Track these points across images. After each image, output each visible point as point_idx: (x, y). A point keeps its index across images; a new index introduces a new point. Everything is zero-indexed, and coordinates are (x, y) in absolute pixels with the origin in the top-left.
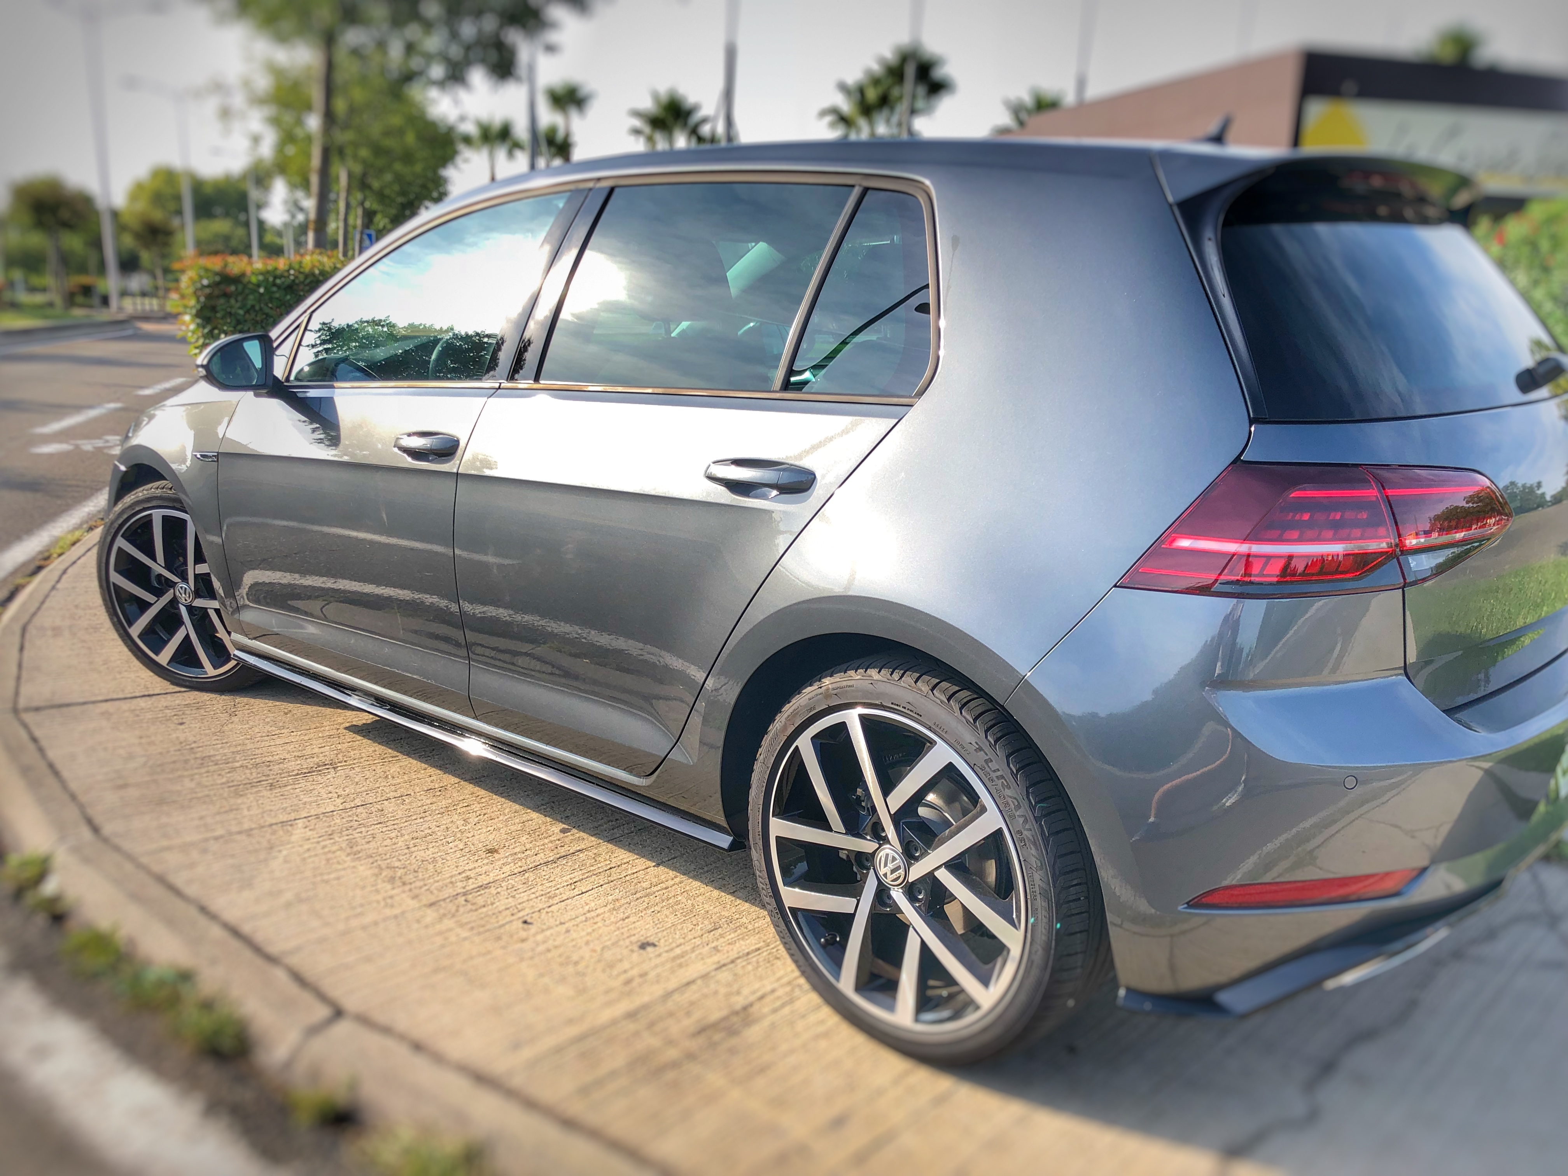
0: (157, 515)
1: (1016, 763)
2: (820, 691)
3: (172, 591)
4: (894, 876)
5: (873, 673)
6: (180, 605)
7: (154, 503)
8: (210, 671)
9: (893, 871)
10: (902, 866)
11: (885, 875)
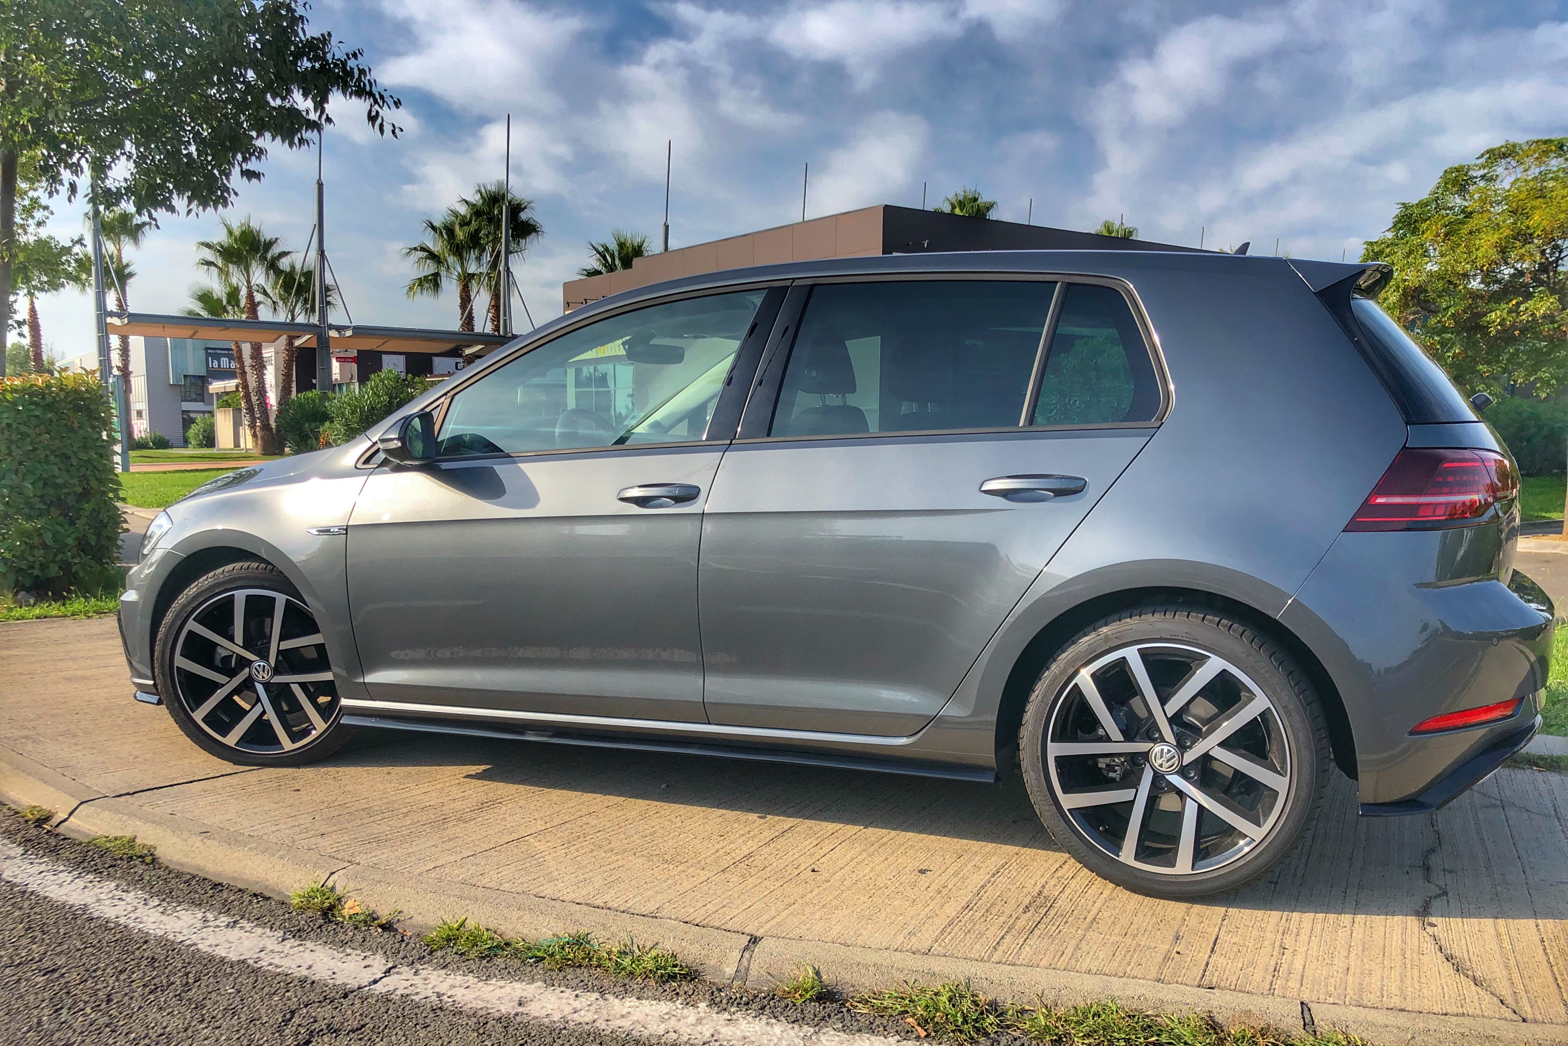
0: (240, 596)
1: (1276, 660)
2: (1099, 638)
3: (247, 670)
4: (1170, 763)
5: (1148, 617)
6: (256, 683)
7: (239, 584)
8: (288, 745)
9: (1168, 761)
10: (1177, 757)
11: (1161, 766)
